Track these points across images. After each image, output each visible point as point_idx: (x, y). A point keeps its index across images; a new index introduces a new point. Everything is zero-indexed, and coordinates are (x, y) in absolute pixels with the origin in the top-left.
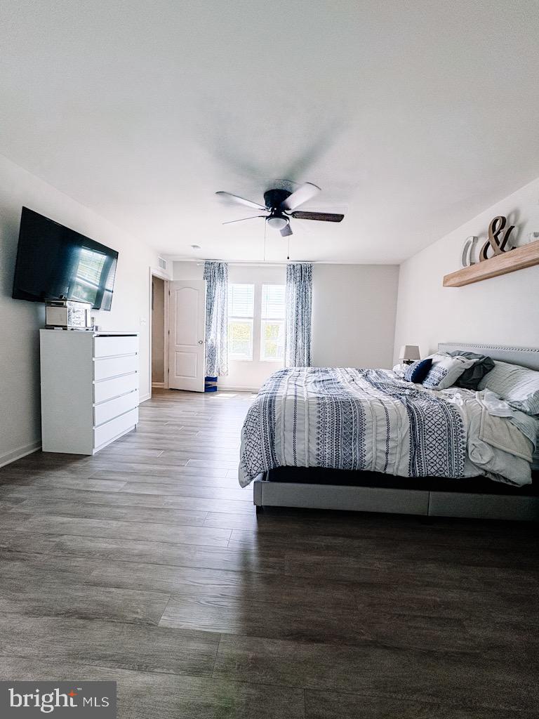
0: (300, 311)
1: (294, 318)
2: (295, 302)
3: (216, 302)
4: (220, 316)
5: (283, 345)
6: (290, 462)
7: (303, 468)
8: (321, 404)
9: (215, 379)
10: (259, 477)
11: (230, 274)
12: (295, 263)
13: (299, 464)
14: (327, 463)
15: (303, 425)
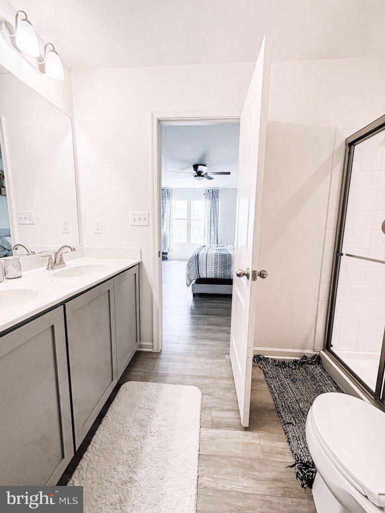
0: (212, 215)
1: (209, 219)
2: (209, 210)
3: (166, 211)
4: (168, 219)
5: (203, 234)
6: (205, 277)
7: (209, 278)
8: (216, 255)
9: (166, 253)
10: (194, 282)
11: (174, 195)
12: (209, 189)
13: (208, 277)
14: (218, 276)
15: (209, 263)
